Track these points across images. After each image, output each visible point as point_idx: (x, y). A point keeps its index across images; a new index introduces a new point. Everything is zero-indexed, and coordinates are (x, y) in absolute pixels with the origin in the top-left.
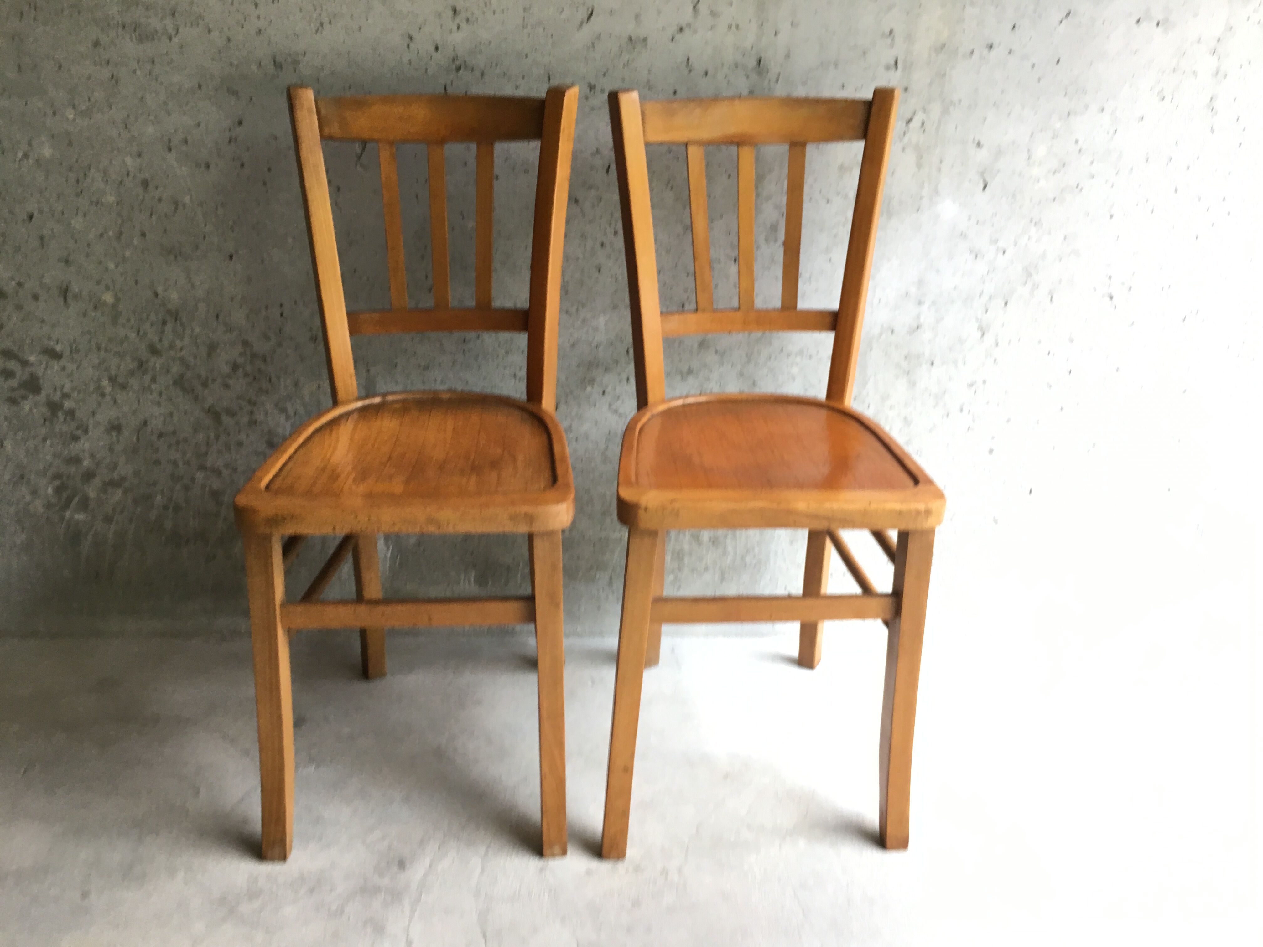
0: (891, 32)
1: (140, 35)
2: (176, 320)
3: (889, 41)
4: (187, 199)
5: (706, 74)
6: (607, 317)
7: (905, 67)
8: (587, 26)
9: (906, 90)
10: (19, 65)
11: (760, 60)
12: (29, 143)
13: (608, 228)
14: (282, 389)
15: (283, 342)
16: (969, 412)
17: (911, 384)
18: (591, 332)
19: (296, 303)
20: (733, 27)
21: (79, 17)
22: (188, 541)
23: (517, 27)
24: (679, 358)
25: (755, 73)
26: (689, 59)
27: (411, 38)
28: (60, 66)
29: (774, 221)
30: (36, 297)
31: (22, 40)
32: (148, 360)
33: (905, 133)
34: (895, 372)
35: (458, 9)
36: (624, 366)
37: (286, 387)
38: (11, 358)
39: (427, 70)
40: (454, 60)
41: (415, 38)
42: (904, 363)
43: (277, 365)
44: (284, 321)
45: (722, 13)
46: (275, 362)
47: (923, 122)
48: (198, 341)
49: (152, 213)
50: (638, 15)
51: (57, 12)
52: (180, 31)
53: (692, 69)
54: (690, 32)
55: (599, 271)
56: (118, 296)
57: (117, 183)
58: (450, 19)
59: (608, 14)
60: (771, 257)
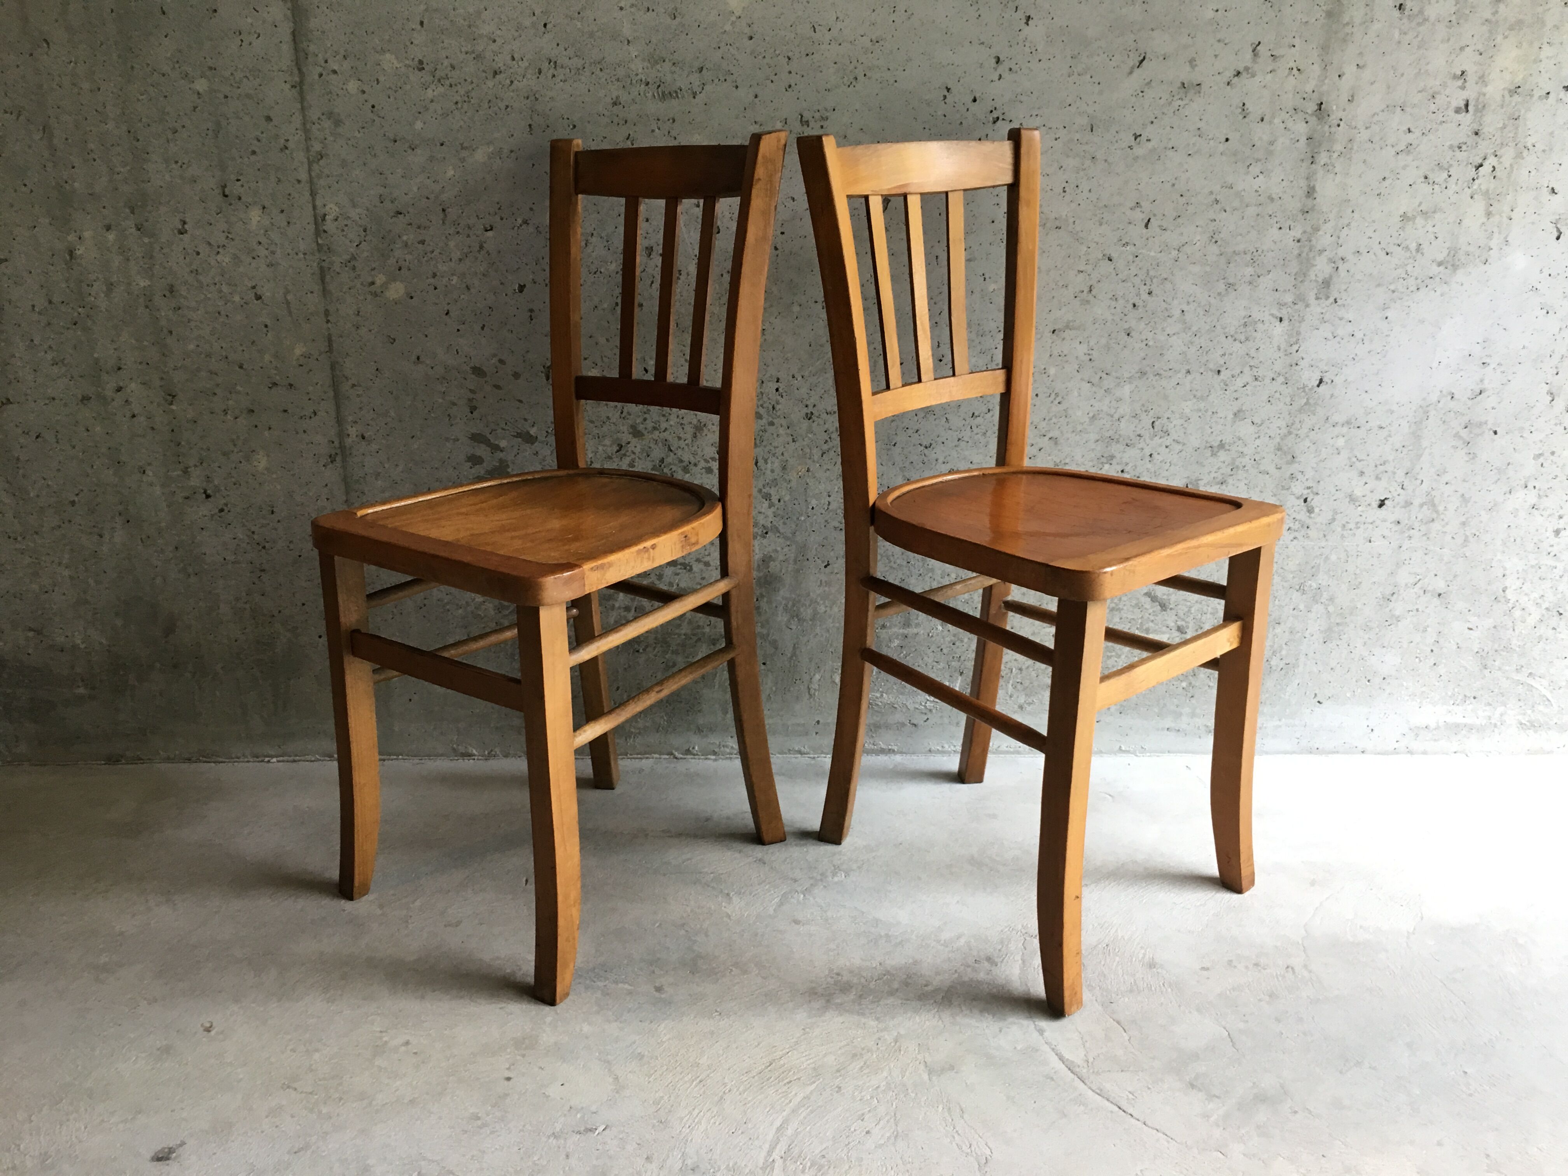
0: (1463, 73)
1: (663, 93)
3: (1460, 82)
6: (1133, 386)
7: (1477, 110)
8: (1137, 72)
9: (1477, 134)
10: (530, 126)
11: (1322, 103)
12: (531, 209)
13: (1143, 288)
14: (768, 472)
15: (775, 421)
16: (1535, 487)
17: (1471, 456)
18: (1114, 403)
19: (793, 377)
20: (1295, 69)
21: (601, 74)
22: (647, 647)
23: (1062, 75)
24: (1211, 430)
25: (1314, 118)
26: (1244, 104)
27: (948, 90)
28: (574, 126)
29: (1327, 276)
30: (516, 375)
31: (537, 99)
32: (629, 443)
33: (1474, 180)
34: (1454, 443)
35: (1001, 59)
36: (1148, 441)
37: (772, 471)
38: (482, 442)
39: (961, 123)
40: (991, 112)
41: (953, 90)
42: (1464, 433)
43: (765, 446)
44: (779, 398)
45: (1283, 56)
46: (764, 444)
47: (1494, 167)
48: (685, 421)
49: (652, 282)
50: (1193, 60)
51: (578, 69)
52: (706, 87)
53: (1248, 114)
54: (1249, 75)
55: (1128, 335)
56: (604, 373)
57: (619, 250)
58: (992, 70)
59: (1161, 58)
60: (1322, 316)
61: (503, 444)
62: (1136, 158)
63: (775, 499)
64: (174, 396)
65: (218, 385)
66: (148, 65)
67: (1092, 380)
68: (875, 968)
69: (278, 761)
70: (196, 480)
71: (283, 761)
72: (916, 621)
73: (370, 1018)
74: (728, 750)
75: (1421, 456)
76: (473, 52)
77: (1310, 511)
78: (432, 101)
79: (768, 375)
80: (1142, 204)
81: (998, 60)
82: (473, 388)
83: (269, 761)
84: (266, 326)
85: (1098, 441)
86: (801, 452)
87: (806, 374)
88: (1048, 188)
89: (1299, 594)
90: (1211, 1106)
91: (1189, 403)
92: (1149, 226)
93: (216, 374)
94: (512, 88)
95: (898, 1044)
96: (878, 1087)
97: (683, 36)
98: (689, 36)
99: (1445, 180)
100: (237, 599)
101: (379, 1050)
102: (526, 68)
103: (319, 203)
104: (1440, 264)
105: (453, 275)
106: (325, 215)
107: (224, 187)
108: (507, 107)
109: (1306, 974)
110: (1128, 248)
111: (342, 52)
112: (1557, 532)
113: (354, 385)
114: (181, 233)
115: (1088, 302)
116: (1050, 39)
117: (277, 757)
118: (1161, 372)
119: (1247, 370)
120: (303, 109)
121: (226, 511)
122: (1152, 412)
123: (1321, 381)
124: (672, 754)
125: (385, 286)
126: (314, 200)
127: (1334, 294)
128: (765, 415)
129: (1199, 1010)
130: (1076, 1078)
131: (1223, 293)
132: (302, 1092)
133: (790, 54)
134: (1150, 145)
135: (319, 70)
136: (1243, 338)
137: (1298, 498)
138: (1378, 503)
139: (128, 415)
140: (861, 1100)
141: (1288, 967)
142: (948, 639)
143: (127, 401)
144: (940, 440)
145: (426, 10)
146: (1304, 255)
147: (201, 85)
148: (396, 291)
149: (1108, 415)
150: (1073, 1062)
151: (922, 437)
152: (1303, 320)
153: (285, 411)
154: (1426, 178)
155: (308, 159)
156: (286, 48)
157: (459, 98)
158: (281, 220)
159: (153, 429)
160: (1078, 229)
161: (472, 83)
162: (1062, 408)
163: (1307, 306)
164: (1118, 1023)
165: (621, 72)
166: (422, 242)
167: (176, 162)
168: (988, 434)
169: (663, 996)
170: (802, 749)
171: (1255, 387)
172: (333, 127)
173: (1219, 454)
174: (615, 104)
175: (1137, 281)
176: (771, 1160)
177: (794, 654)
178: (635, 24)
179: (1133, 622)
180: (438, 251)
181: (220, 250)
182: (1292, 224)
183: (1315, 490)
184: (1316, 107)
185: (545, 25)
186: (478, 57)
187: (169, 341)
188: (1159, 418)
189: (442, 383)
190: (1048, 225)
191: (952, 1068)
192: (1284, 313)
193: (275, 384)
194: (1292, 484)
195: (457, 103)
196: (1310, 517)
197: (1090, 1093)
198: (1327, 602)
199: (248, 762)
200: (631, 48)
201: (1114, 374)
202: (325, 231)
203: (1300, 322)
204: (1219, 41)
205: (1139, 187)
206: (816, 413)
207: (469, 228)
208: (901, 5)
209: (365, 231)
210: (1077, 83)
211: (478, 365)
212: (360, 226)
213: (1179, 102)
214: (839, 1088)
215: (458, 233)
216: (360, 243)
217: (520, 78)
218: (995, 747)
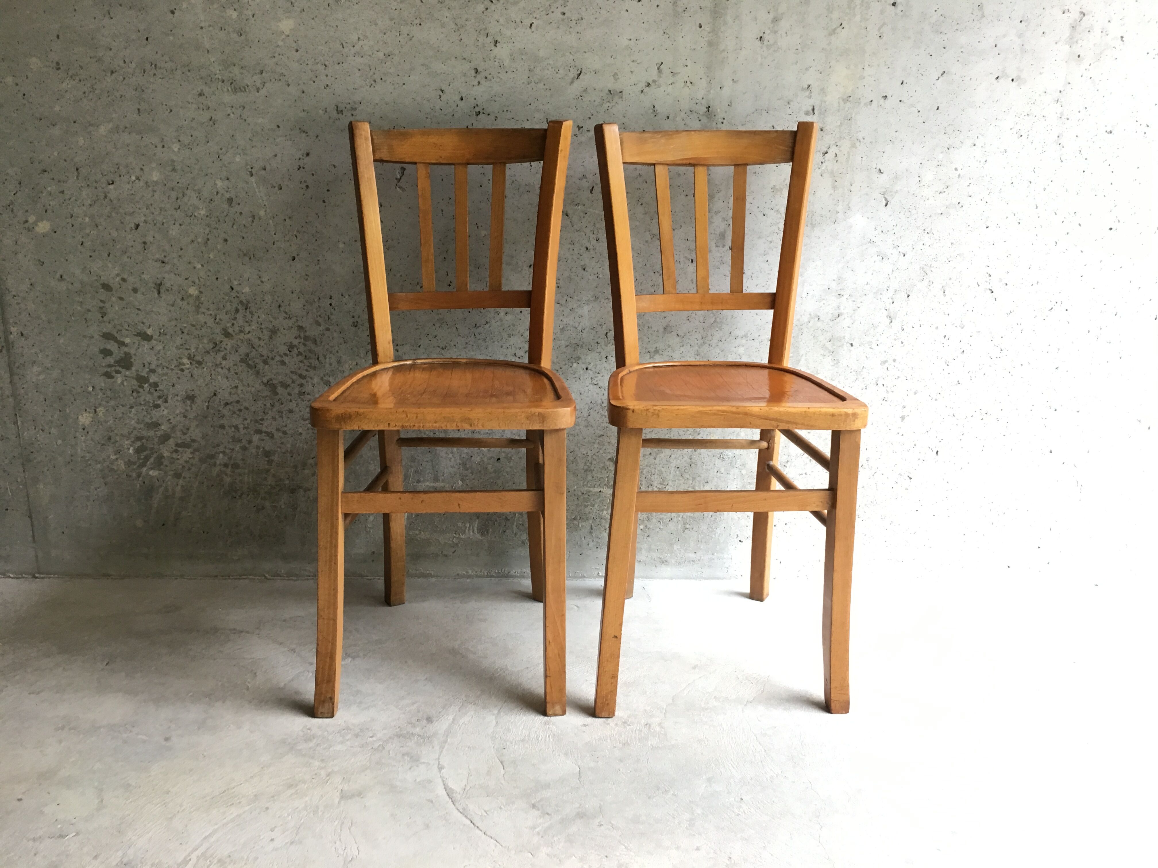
0: (809, 86)
1: (235, 88)
2: (246, 309)
3: (807, 93)
4: (262, 213)
5: (668, 118)
6: (590, 307)
7: (820, 114)
8: (577, 82)
9: (822, 130)
10: (139, 109)
11: (709, 107)
12: (142, 169)
13: (592, 236)
14: (327, 365)
15: (330, 327)
16: (883, 385)
17: (835, 362)
18: (577, 318)
19: (342, 296)
20: (689, 82)
21: (189, 74)
22: (242, 494)
23: (523, 83)
24: (648, 340)
25: (705, 117)
26: (654, 106)
27: (442, 91)
28: (171, 111)
29: (722, 230)
30: (135, 290)
31: (143, 91)
32: (221, 342)
33: (822, 163)
34: (822, 352)
35: (479, 70)
36: (603, 347)
37: (331, 364)
38: (111, 339)
39: (453, 115)
40: (475, 107)
41: (446, 91)
42: (829, 345)
43: (324, 346)
44: (332, 310)
45: (679, 73)
46: (323, 344)
47: (836, 154)
48: (263, 326)
49: (234, 224)
50: (616, 74)
51: (172, 70)
52: (265, 85)
53: (657, 114)
54: (656, 87)
55: (584, 270)
56: (201, 290)
57: (208, 200)
58: (473, 77)
59: (593, 73)
60: (721, 259)
61: (127, 341)
62: (580, 143)
67: (561, 302)
74: (307, 573)
75: (799, 361)
76: (96, 57)
78: (66, 91)
79: (323, 294)
80: (587, 176)
81: (477, 71)
82: (103, 299)
85: (567, 346)
86: (351, 351)
87: (352, 293)
89: (720, 461)
90: (541, 821)
92: (593, 191)
94: (124, 83)
95: (328, 778)
96: (297, 808)
97: (247, 48)
98: (252, 48)
102: (135, 69)
105: (85, 216)
108: (122, 96)
109: (658, 729)
110: (579, 207)
112: (903, 418)
113: (14, 296)
116: (512, 57)
122: (605, 326)
124: (264, 576)
125: (35, 223)
128: (323, 323)
129: (566, 754)
130: (450, 801)
131: (650, 240)
133: (327, 63)
134: (589, 134)
140: (279, 817)
141: (647, 725)
144: (452, 344)
145: (61, 27)
148: (43, 227)
149: (574, 327)
150: (453, 790)
151: (439, 341)
157: (86, 89)
161: (96, 78)
164: (502, 762)
165: (204, 72)
168: (487, 340)
169: (167, 744)
170: (363, 573)
173: (655, 357)
174: (200, 95)
175: (587, 230)
176: (189, 859)
178: (213, 39)
179: (602, 480)
180: (74, 198)
184: (706, 110)
185: (147, 39)
186: (99, 60)
189: (79, 295)
190: (520, 189)
191: (360, 794)
192: (693, 255)
195: (84, 93)
197: (456, 811)
198: (740, 467)
200: (210, 56)
201: (575, 298)
204: (633, 61)
205: (583, 163)
206: (360, 322)
207: (96, 182)
208: (405, 30)
209: (20, 184)
210: (535, 89)
211: (106, 283)
212: (17, 180)
213: (608, 104)
214: (267, 809)
215: (88, 185)
216: (17, 192)
217: (130, 76)
218: (506, 572)
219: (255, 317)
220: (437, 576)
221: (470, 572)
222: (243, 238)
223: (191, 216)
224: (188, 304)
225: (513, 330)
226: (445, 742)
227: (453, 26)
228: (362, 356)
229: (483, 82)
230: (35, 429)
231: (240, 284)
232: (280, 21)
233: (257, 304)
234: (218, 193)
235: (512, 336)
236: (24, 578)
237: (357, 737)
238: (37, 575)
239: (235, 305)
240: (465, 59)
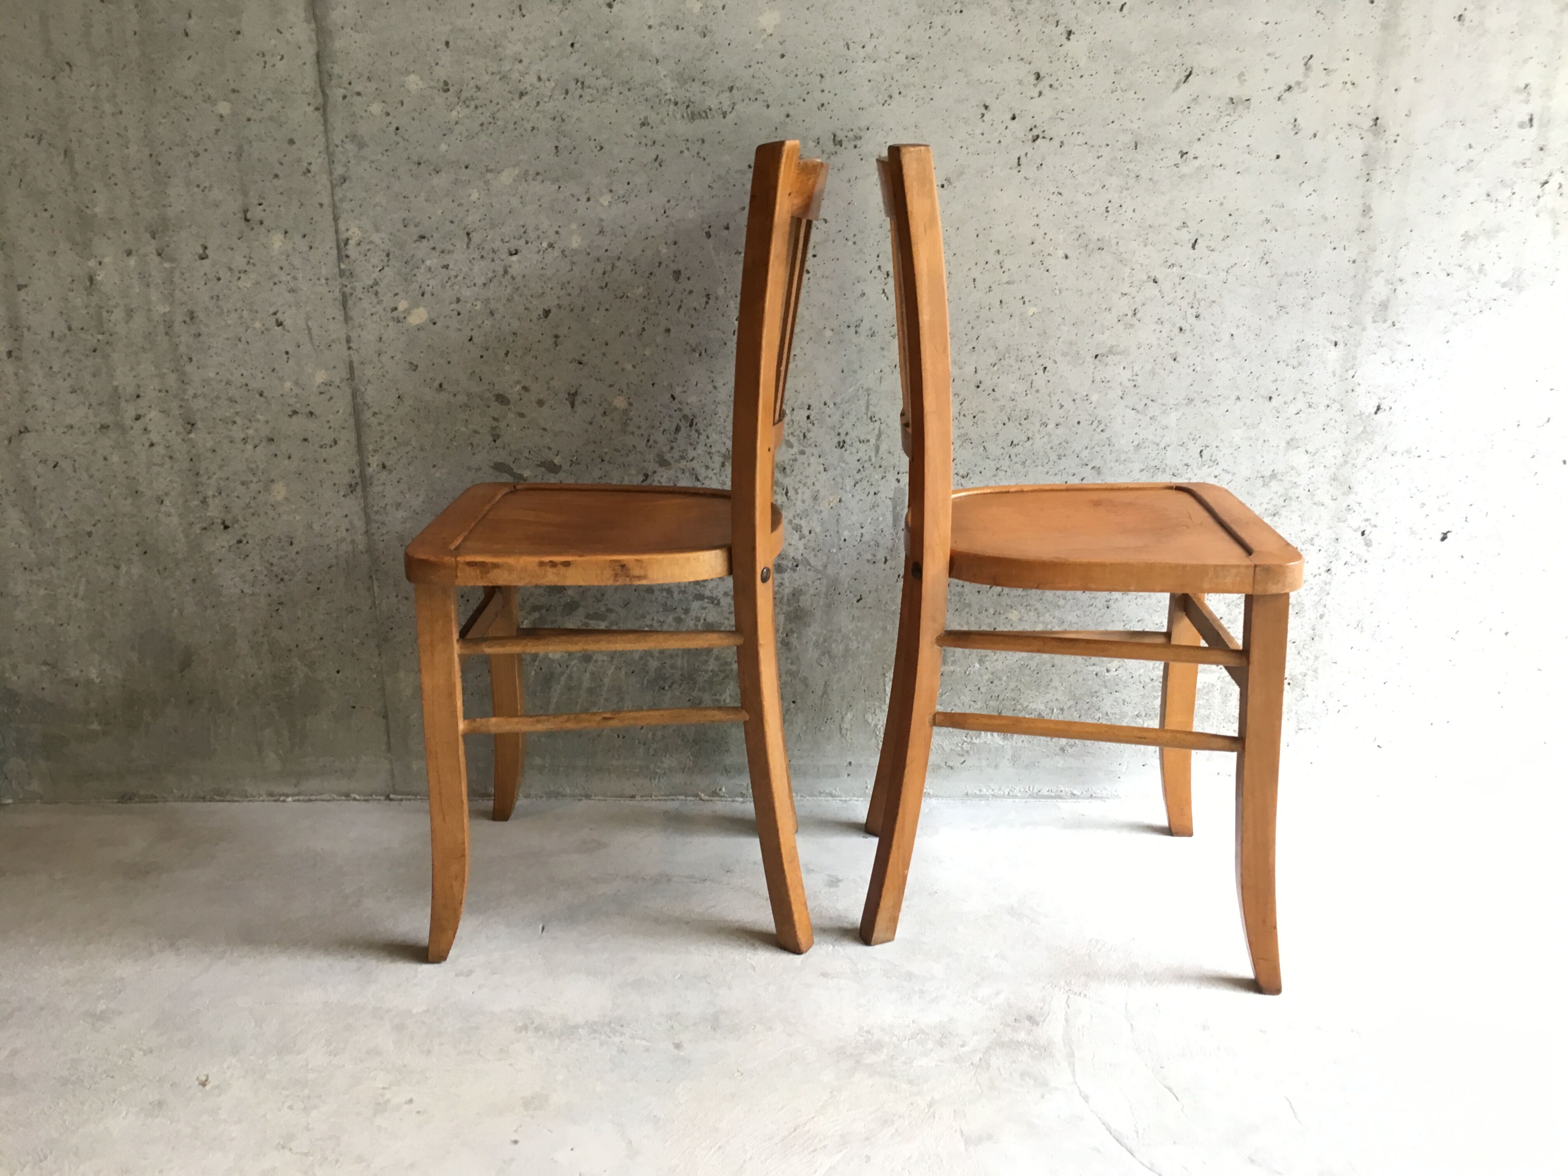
0: (1526, 86)
1: (692, 113)
2: (691, 426)
3: (1524, 96)
4: (722, 290)
6: (1180, 413)
7: (1542, 125)
8: (1184, 87)
9: (1542, 149)
10: (556, 147)
11: (1377, 119)
12: (557, 233)
13: (1190, 311)
14: (799, 503)
15: (807, 450)
18: (1159, 430)
19: (825, 404)
20: (1349, 83)
21: (629, 94)
22: (672, 683)
23: (1105, 92)
24: (1262, 460)
25: (1369, 134)
26: (1295, 120)
27: (986, 107)
28: (602, 148)
29: (1385, 298)
30: (541, 403)
31: (563, 120)
32: (655, 472)
33: (1539, 197)
35: (1042, 75)
36: (1196, 471)
37: (803, 502)
38: (505, 472)
39: (1000, 142)
40: (1031, 130)
41: (991, 107)
43: (796, 476)
44: (810, 425)
45: (1336, 70)
46: (794, 473)
47: (1560, 183)
48: (713, 450)
49: (680, 307)
50: (1242, 75)
51: (606, 89)
52: (736, 107)
53: (1300, 130)
54: (1301, 90)
55: (1175, 360)
56: (631, 400)
57: (647, 274)
58: (1032, 86)
59: (1209, 73)
60: (1379, 340)
61: (526, 473)
62: (1182, 177)
63: (805, 531)
64: (193, 425)
65: (237, 413)
66: (170, 88)
67: (1136, 407)
68: (908, 1026)
69: (294, 801)
70: (214, 511)
71: (298, 800)
72: (953, 659)
73: (372, 1074)
76: (499, 73)
77: (1368, 544)
78: (457, 123)
79: (799, 402)
80: (1189, 224)
81: (1038, 77)
82: (496, 416)
83: (284, 801)
84: (287, 353)
85: (1142, 470)
86: (832, 482)
87: (838, 401)
88: (1091, 209)
91: (1238, 431)
92: (1196, 246)
93: (236, 402)
94: (538, 108)
95: (932, 1110)
96: (910, 1158)
97: (713, 55)
98: (720, 55)
99: (1509, 198)
100: (255, 633)
101: (380, 1107)
102: (553, 89)
103: (342, 227)
104: (1504, 285)
105: (476, 300)
106: (348, 239)
107: (246, 211)
108: (533, 128)
110: (1174, 269)
111: (366, 75)
113: (375, 414)
114: (202, 258)
115: (1132, 326)
116: (1092, 55)
117: (293, 796)
118: (1209, 398)
119: (1300, 396)
120: (326, 131)
121: (245, 542)
122: (1199, 441)
123: (1379, 408)
124: (697, 795)
125: (408, 311)
126: (336, 225)
127: (1392, 317)
128: (796, 444)
130: (1125, 1151)
131: (1275, 316)
132: (297, 1153)
133: (823, 72)
134: (1197, 163)
135: (342, 92)
136: (1296, 364)
137: (1355, 531)
138: (1441, 536)
139: (147, 444)
142: (985, 677)
143: (145, 429)
144: (977, 470)
145: (452, 31)
146: (1360, 276)
147: (224, 108)
148: (418, 317)
149: (1154, 443)
150: (1121, 1133)
151: (959, 466)
152: (1359, 344)
153: (305, 440)
154: (1488, 195)
155: (331, 182)
156: (310, 70)
157: (484, 120)
158: (303, 245)
159: (171, 457)
160: (1122, 250)
161: (498, 104)
162: (1104, 435)
163: (1364, 329)
164: (1170, 1089)
165: (650, 92)
166: (446, 267)
167: (198, 186)
168: (1027, 463)
169: (682, 1054)
170: (834, 792)
171: (1309, 414)
172: (356, 148)
173: (1271, 484)
174: (643, 124)
175: (1184, 304)
177: (825, 692)
178: (665, 43)
180: (462, 275)
181: (242, 276)
182: (1347, 244)
183: (1373, 522)
184: (1372, 123)
185: (572, 45)
186: (504, 78)
187: (189, 368)
188: (1207, 446)
189: (464, 410)
190: (1090, 247)
191: (990, 1137)
192: (1338, 337)
193: (295, 412)
194: (1349, 516)
195: (482, 125)
196: (1368, 551)
197: (1140, 1167)
199: (263, 801)
200: (659, 67)
201: (1159, 401)
202: (347, 256)
203: (1356, 347)
204: (1269, 55)
205: (1186, 206)
206: (848, 442)
207: (494, 251)
208: (938, 21)
209: (388, 255)
210: (1121, 100)
211: (501, 393)
212: (383, 251)
213: (1228, 118)
214: (868, 1158)
215: (482, 257)
216: (383, 268)
217: (546, 99)
218: (1035, 791)
219: (703, 437)
220: (937, 796)
221: (985, 790)
222: (692, 326)
223: (621, 297)
224: (612, 420)
225: (1065, 448)
226: (1072, 1055)
227: (1008, 11)
228: (848, 490)
229: (1047, 91)
230: (397, 596)
231: (685, 392)
232: (761, 14)
233: (705, 419)
234: (660, 263)
235: (1063, 458)
236: (375, 800)
237: (942, 1046)
238: (392, 796)
239: (676, 422)
240: (1022, 59)
